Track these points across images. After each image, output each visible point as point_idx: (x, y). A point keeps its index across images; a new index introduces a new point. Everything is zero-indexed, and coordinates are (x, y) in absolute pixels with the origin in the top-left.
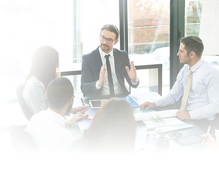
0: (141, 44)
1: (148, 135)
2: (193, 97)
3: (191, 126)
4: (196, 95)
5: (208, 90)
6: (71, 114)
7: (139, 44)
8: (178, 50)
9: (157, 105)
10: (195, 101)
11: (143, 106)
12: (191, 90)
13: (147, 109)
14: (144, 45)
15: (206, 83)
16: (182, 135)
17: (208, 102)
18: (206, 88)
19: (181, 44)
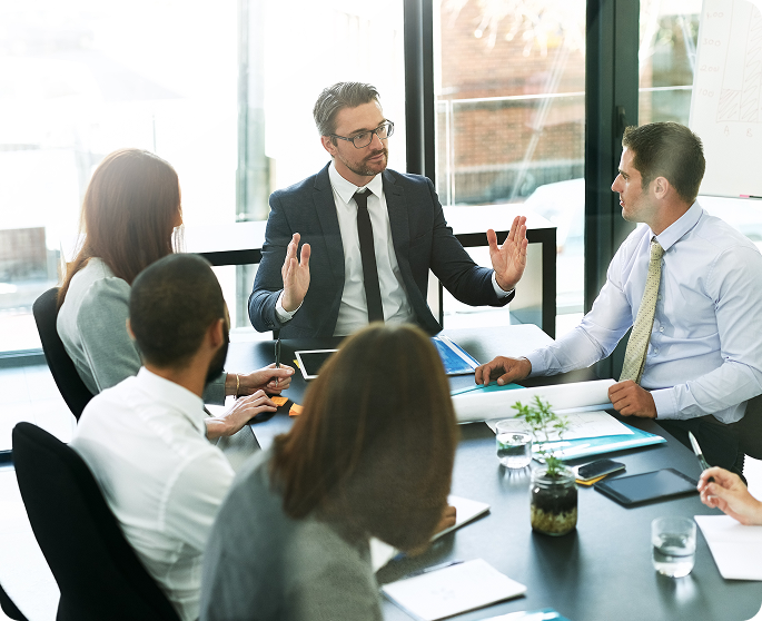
0: (484, 167)
1: (503, 469)
2: (664, 339)
3: (658, 439)
4: (679, 334)
5: (719, 315)
6: (230, 400)
7: (476, 168)
8: (614, 172)
9: (538, 367)
10: (673, 353)
11: (487, 373)
12: (658, 315)
13: (500, 380)
14: (495, 173)
15: (713, 292)
16: (623, 471)
17: (717, 357)
18: (714, 309)
19: (625, 149)
